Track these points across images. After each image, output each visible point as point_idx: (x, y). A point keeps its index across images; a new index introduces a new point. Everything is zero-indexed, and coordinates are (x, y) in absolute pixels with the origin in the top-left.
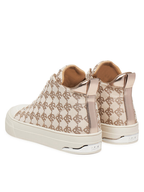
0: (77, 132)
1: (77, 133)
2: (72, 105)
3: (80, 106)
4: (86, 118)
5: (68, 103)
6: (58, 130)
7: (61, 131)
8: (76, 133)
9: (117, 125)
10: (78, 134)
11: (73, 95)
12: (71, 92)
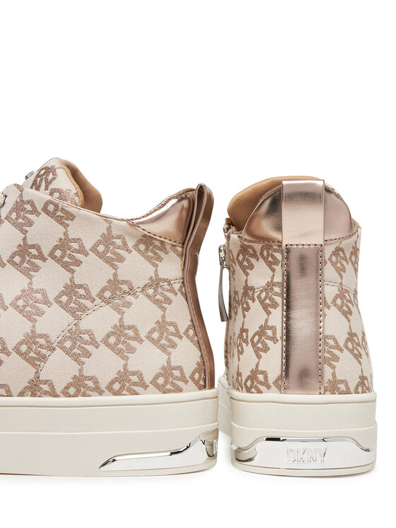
0: (168, 387)
1: (169, 391)
2: (139, 283)
3: (166, 285)
4: (191, 332)
5: (120, 278)
6: (78, 391)
7: (90, 393)
8: (164, 393)
9: (251, 392)
10: (175, 392)
11: (136, 246)
12: (131, 235)
